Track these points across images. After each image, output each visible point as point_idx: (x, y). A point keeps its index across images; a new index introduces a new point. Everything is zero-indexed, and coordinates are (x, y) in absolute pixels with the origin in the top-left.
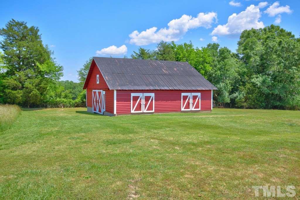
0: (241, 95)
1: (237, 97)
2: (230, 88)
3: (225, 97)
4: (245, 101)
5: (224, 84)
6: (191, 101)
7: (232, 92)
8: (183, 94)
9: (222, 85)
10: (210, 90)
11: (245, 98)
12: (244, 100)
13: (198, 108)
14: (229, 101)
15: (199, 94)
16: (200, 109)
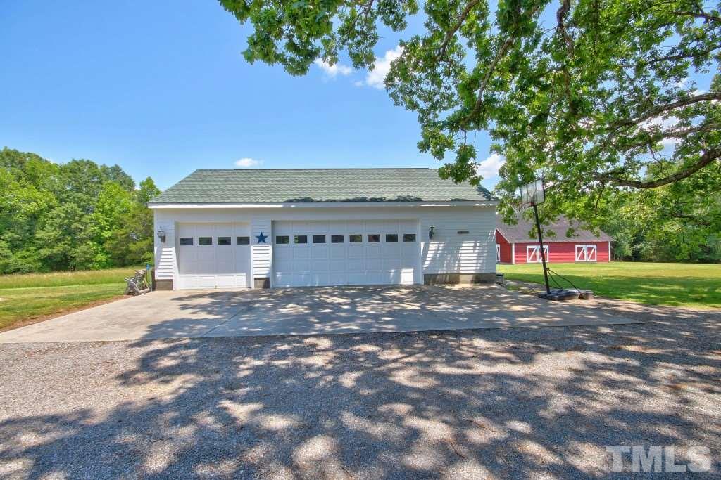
0: (648, 246)
1: (642, 248)
2: (631, 238)
3: (625, 248)
4: (654, 254)
5: (622, 234)
6: (586, 253)
7: (635, 242)
8: (577, 246)
9: (619, 235)
10: (608, 242)
11: (655, 250)
12: (652, 252)
13: (594, 259)
14: (630, 254)
15: (595, 246)
16: (596, 260)
